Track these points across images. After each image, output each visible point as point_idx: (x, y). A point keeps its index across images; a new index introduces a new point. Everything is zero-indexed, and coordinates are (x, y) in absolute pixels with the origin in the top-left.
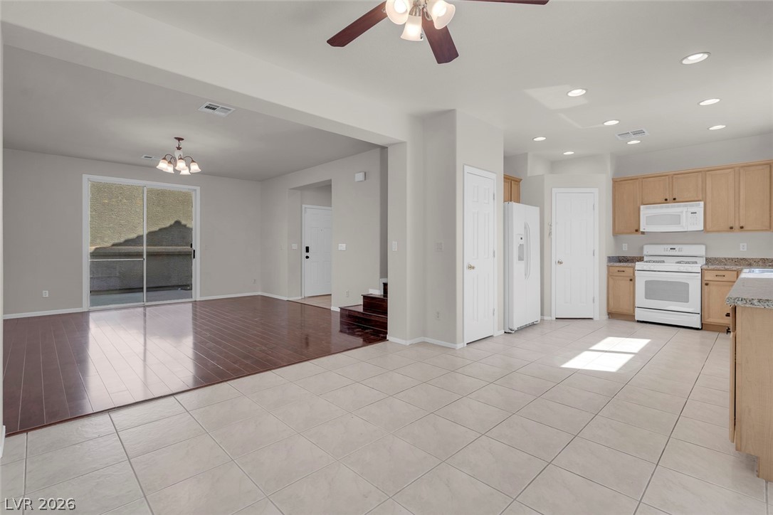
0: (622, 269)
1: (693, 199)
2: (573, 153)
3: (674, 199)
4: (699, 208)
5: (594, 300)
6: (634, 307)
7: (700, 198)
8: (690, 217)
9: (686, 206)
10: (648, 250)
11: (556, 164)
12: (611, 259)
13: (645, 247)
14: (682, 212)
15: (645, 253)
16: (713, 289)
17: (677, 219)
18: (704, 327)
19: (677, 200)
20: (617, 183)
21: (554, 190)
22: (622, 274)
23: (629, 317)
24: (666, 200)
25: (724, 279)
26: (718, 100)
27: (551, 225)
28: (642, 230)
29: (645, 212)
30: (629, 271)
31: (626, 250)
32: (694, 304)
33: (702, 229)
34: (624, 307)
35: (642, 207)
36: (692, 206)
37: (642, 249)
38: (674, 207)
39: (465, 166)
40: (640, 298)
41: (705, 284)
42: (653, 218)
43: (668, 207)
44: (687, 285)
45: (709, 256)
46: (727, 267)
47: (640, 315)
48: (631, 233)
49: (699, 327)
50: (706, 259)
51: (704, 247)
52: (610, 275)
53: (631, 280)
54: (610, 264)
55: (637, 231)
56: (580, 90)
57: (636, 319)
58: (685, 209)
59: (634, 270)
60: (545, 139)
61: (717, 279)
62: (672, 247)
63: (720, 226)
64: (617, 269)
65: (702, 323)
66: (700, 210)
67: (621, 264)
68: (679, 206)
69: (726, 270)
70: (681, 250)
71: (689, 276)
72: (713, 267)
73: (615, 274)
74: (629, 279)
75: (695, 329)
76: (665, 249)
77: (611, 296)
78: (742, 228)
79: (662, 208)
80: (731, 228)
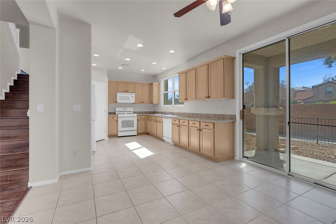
0: (113, 117)
1: (132, 92)
4: (134, 95)
5: (105, 131)
6: (118, 132)
7: (134, 92)
8: (131, 98)
9: (130, 94)
12: (109, 113)
13: (116, 108)
14: (129, 96)
15: (116, 110)
16: (139, 121)
17: (128, 98)
18: (139, 134)
19: (128, 92)
20: (110, 83)
22: (113, 119)
23: (116, 136)
24: (125, 91)
25: (142, 118)
26: (156, 63)
28: (118, 102)
29: (119, 95)
30: (116, 118)
32: (135, 128)
33: (134, 102)
34: (114, 132)
35: (118, 93)
36: (132, 94)
40: (120, 128)
42: (122, 97)
43: (126, 94)
44: (133, 121)
47: (120, 134)
48: (114, 103)
49: (136, 135)
50: (134, 112)
51: (133, 108)
52: (109, 120)
53: (117, 121)
54: (110, 115)
55: (116, 102)
56: (141, 45)
58: (131, 95)
60: (98, 56)
61: (141, 118)
62: (125, 108)
63: (139, 102)
64: (112, 117)
65: (137, 134)
66: (134, 96)
67: (113, 115)
68: (129, 94)
69: (143, 115)
70: (127, 109)
71: (134, 118)
72: (139, 115)
73: (111, 119)
74: (116, 121)
75: (135, 135)
76: (123, 109)
77: (109, 128)
78: (144, 102)
79: (124, 94)
80: (141, 102)
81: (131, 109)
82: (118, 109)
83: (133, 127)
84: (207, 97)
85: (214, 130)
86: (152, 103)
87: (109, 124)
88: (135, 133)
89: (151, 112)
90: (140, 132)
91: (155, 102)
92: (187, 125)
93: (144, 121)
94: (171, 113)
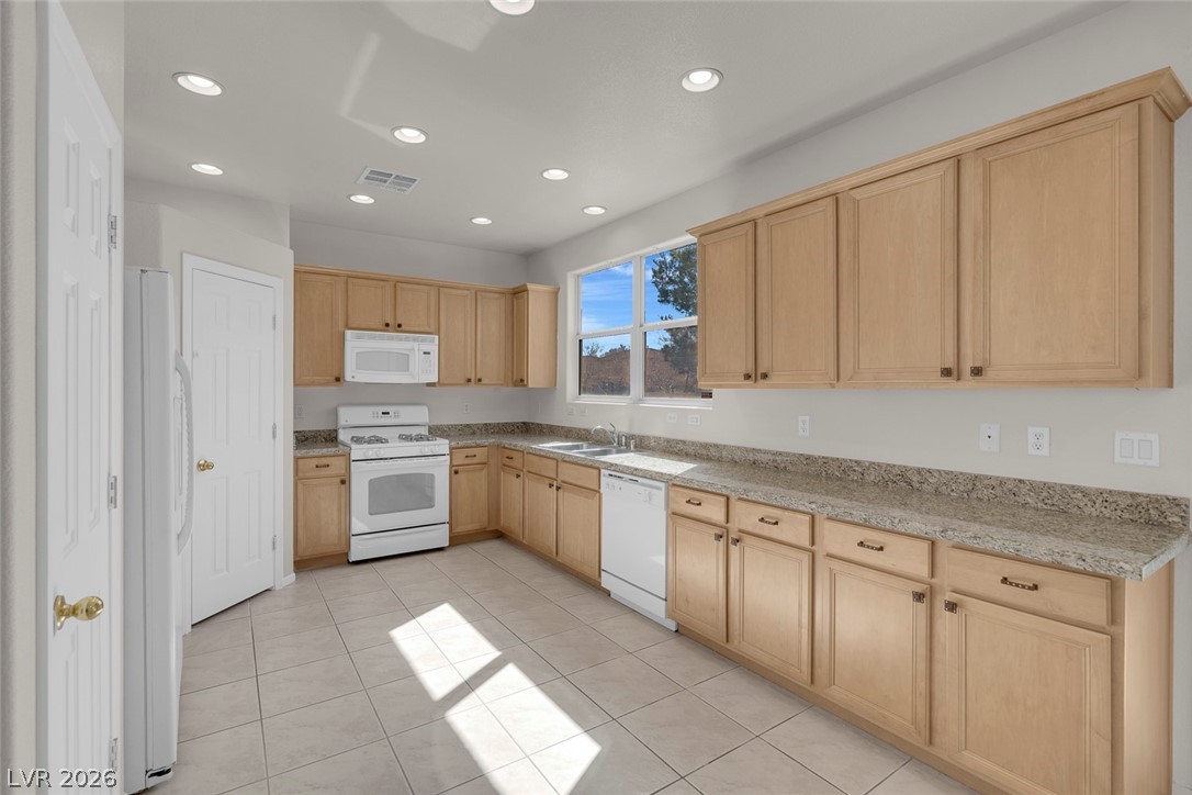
0: (324, 461)
1: (422, 330)
3: (400, 326)
4: (432, 344)
5: (274, 543)
6: (348, 536)
7: (432, 329)
8: (417, 358)
9: (414, 340)
12: (303, 439)
13: (343, 410)
14: (411, 350)
15: (342, 422)
16: (462, 478)
17: (403, 362)
18: (457, 540)
19: (403, 328)
20: (303, 278)
21: (190, 261)
22: (324, 472)
23: (339, 559)
24: (387, 325)
25: (475, 460)
28: (348, 378)
29: (356, 344)
30: (337, 465)
32: (441, 510)
33: (436, 380)
34: (329, 540)
35: (349, 333)
36: (424, 340)
37: (335, 413)
38: (400, 339)
40: (362, 517)
41: (455, 472)
42: (369, 356)
43: (391, 338)
44: (432, 477)
46: (478, 442)
47: (360, 550)
48: (327, 384)
49: (446, 545)
51: (424, 409)
52: (299, 477)
53: (343, 482)
54: (303, 452)
55: (338, 379)
57: (352, 559)
58: (416, 345)
59: (350, 461)
61: (468, 461)
62: (386, 409)
63: (455, 376)
64: (315, 462)
65: (451, 538)
66: (434, 349)
67: (324, 451)
68: (407, 339)
69: (478, 446)
70: (397, 415)
71: (435, 462)
72: (461, 443)
73: (309, 474)
74: (338, 480)
75: (440, 549)
76: (375, 415)
77: (301, 524)
78: (480, 380)
79: (382, 338)
80: (469, 380)
81: (420, 415)
82: (348, 416)
83: (432, 507)
84: (947, 372)
85: (1113, 629)
86: (521, 382)
87: (301, 496)
88: (441, 537)
89: (513, 424)
90: (461, 529)
91: (536, 377)
92: (806, 543)
93: (485, 472)
94: (629, 437)
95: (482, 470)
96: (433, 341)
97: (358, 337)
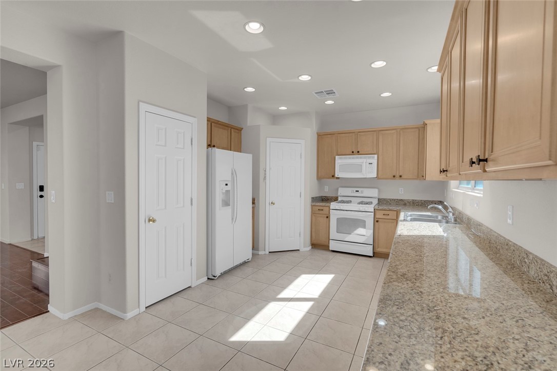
0: (321, 208)
1: (370, 153)
2: (286, 108)
3: (358, 152)
4: (374, 159)
5: (300, 234)
6: (329, 239)
7: (375, 152)
8: (366, 166)
9: (365, 158)
10: (342, 192)
11: (276, 118)
12: (314, 199)
13: (339, 189)
14: (363, 162)
16: (381, 224)
17: (359, 168)
18: (376, 255)
19: (360, 153)
20: (321, 137)
21: (269, 140)
22: (321, 212)
23: (325, 247)
24: (353, 152)
25: (388, 217)
27: (265, 171)
28: (336, 176)
29: (339, 161)
30: (326, 209)
31: (327, 192)
33: (376, 176)
34: (322, 239)
35: (337, 157)
36: (369, 158)
37: (337, 190)
38: (357, 158)
39: (141, 103)
40: (333, 234)
41: (376, 221)
42: (345, 166)
43: (354, 158)
44: (365, 221)
45: (381, 197)
46: (391, 208)
47: (333, 246)
48: (329, 178)
49: (372, 255)
50: (379, 200)
51: (377, 190)
52: (313, 213)
53: (327, 217)
54: (315, 204)
55: (333, 176)
57: (330, 249)
58: (365, 160)
59: (329, 209)
60: (254, 90)
61: (384, 217)
62: (357, 189)
63: (387, 174)
64: (318, 208)
65: (373, 252)
66: (375, 161)
67: (321, 204)
68: (361, 158)
69: (390, 210)
70: (362, 192)
72: (381, 207)
73: (316, 212)
74: (326, 216)
75: (369, 256)
76: (352, 192)
77: (313, 230)
78: (401, 176)
79: (350, 158)
80: (394, 176)
81: (374, 193)
86: (423, 177)
88: (368, 250)
91: (431, 174)
95: (393, 223)
96: (374, 158)
97: (340, 158)
